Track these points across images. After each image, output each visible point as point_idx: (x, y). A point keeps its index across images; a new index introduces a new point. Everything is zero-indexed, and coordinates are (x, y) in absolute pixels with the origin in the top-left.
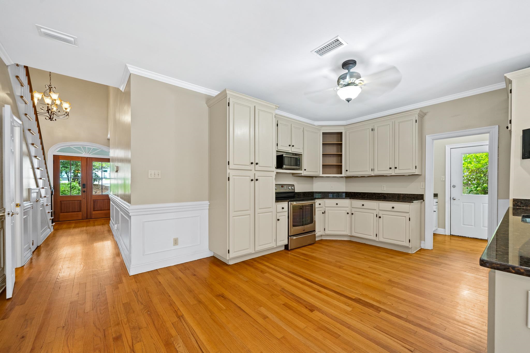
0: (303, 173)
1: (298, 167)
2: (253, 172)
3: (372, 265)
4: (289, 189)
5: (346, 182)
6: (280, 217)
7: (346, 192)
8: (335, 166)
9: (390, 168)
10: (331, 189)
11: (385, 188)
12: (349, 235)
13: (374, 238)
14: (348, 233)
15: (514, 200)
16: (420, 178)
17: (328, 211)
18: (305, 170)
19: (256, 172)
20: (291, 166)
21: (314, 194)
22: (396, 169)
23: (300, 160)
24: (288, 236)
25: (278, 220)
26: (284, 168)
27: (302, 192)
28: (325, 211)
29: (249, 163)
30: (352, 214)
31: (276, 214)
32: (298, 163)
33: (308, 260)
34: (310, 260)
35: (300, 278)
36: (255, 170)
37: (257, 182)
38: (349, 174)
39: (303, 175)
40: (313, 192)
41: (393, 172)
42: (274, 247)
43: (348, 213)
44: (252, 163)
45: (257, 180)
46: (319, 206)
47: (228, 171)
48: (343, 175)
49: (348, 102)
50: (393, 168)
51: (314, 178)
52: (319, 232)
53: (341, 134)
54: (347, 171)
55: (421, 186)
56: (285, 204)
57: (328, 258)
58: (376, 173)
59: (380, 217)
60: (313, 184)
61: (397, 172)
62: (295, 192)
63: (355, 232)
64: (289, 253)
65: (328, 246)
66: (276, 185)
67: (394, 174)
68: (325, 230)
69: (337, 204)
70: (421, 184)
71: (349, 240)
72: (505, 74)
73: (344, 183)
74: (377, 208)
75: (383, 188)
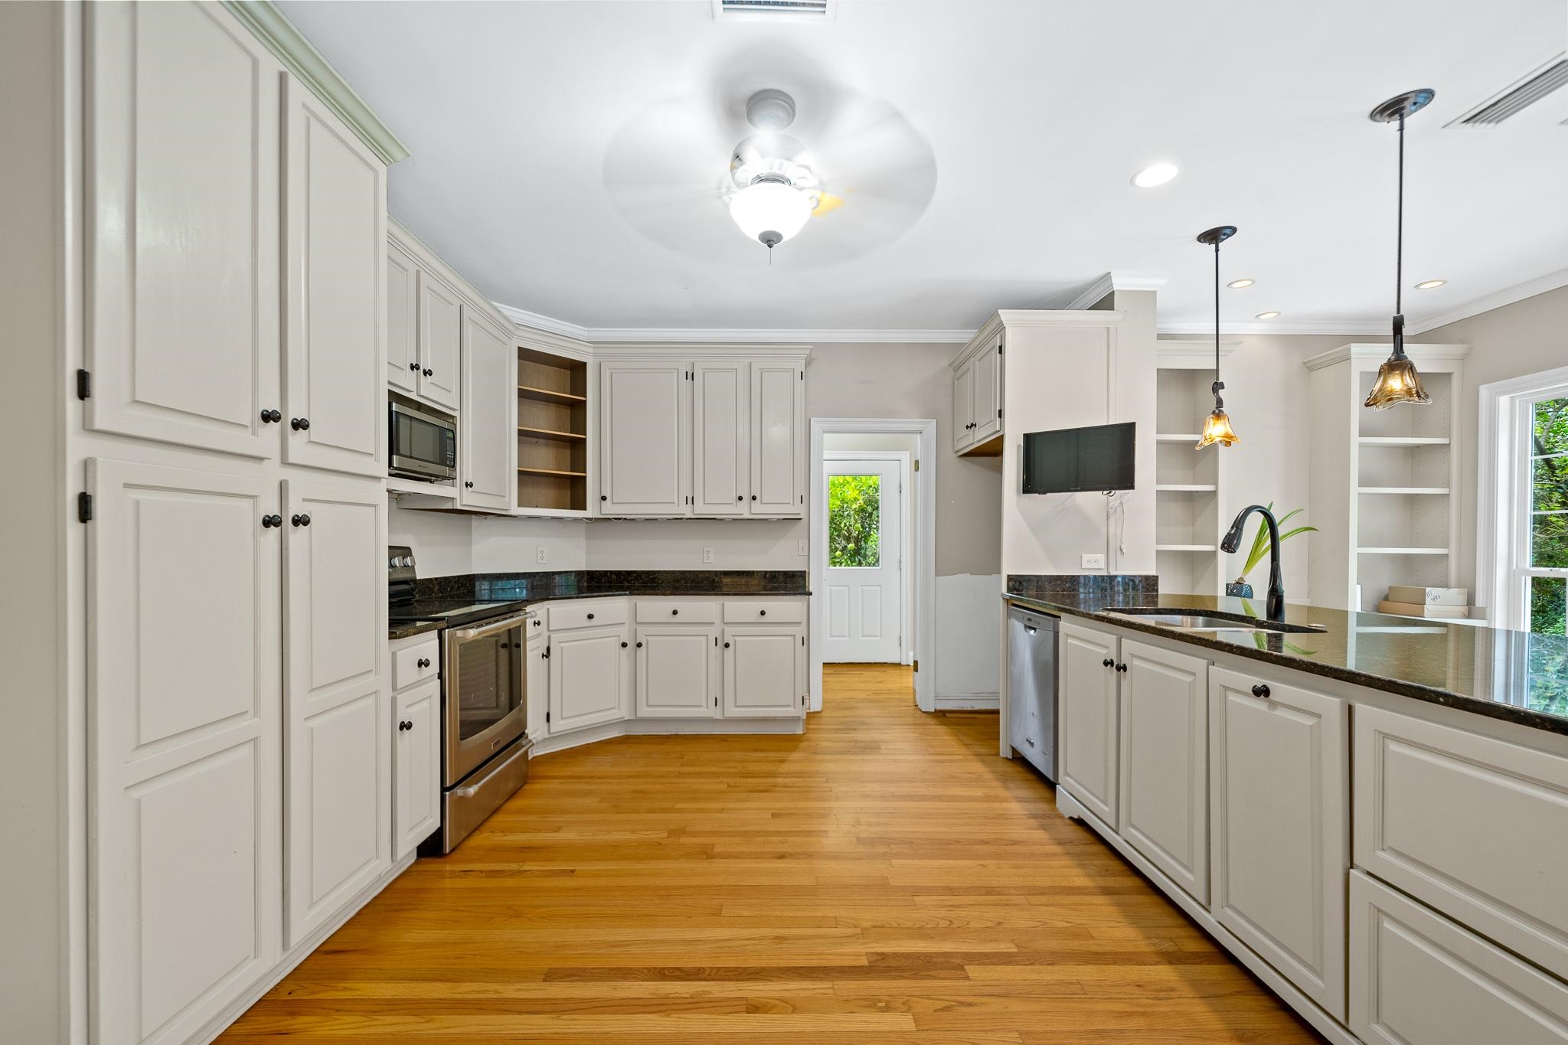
0: (466, 500)
1: (447, 471)
2: (274, 471)
5: (588, 538)
6: (411, 710)
7: (589, 573)
8: (551, 479)
9: (740, 499)
10: (539, 562)
11: (710, 556)
12: (626, 719)
13: (707, 711)
14: (625, 713)
15: (1010, 578)
16: (798, 529)
17: (562, 645)
18: (469, 485)
19: (288, 474)
21: (477, 584)
22: (752, 502)
23: (454, 439)
24: (444, 789)
25: (406, 726)
26: (396, 469)
27: (437, 579)
28: (548, 649)
29: (248, 415)
30: (639, 645)
31: (394, 701)
32: (449, 455)
33: (573, 871)
34: (579, 867)
36: (286, 464)
37: (297, 537)
38: (609, 509)
39: (459, 507)
40: (474, 575)
41: (743, 510)
42: (382, 875)
43: (624, 645)
44: (268, 417)
45: (300, 521)
46: (535, 630)
47: (77, 447)
48: (588, 513)
49: (771, 248)
50: (746, 498)
51: (475, 521)
53: (576, 371)
54: (604, 498)
55: (803, 550)
56: (426, 644)
57: (633, 832)
58: (701, 509)
59: (727, 645)
60: (470, 543)
61: (759, 510)
62: (414, 580)
63: (648, 705)
64: (448, 867)
65: (580, 777)
66: (390, 547)
67: (747, 516)
68: (548, 720)
69: (590, 617)
70: (801, 545)
71: (624, 734)
72: (1000, 311)
73: (583, 542)
74: (715, 617)
75: (706, 555)
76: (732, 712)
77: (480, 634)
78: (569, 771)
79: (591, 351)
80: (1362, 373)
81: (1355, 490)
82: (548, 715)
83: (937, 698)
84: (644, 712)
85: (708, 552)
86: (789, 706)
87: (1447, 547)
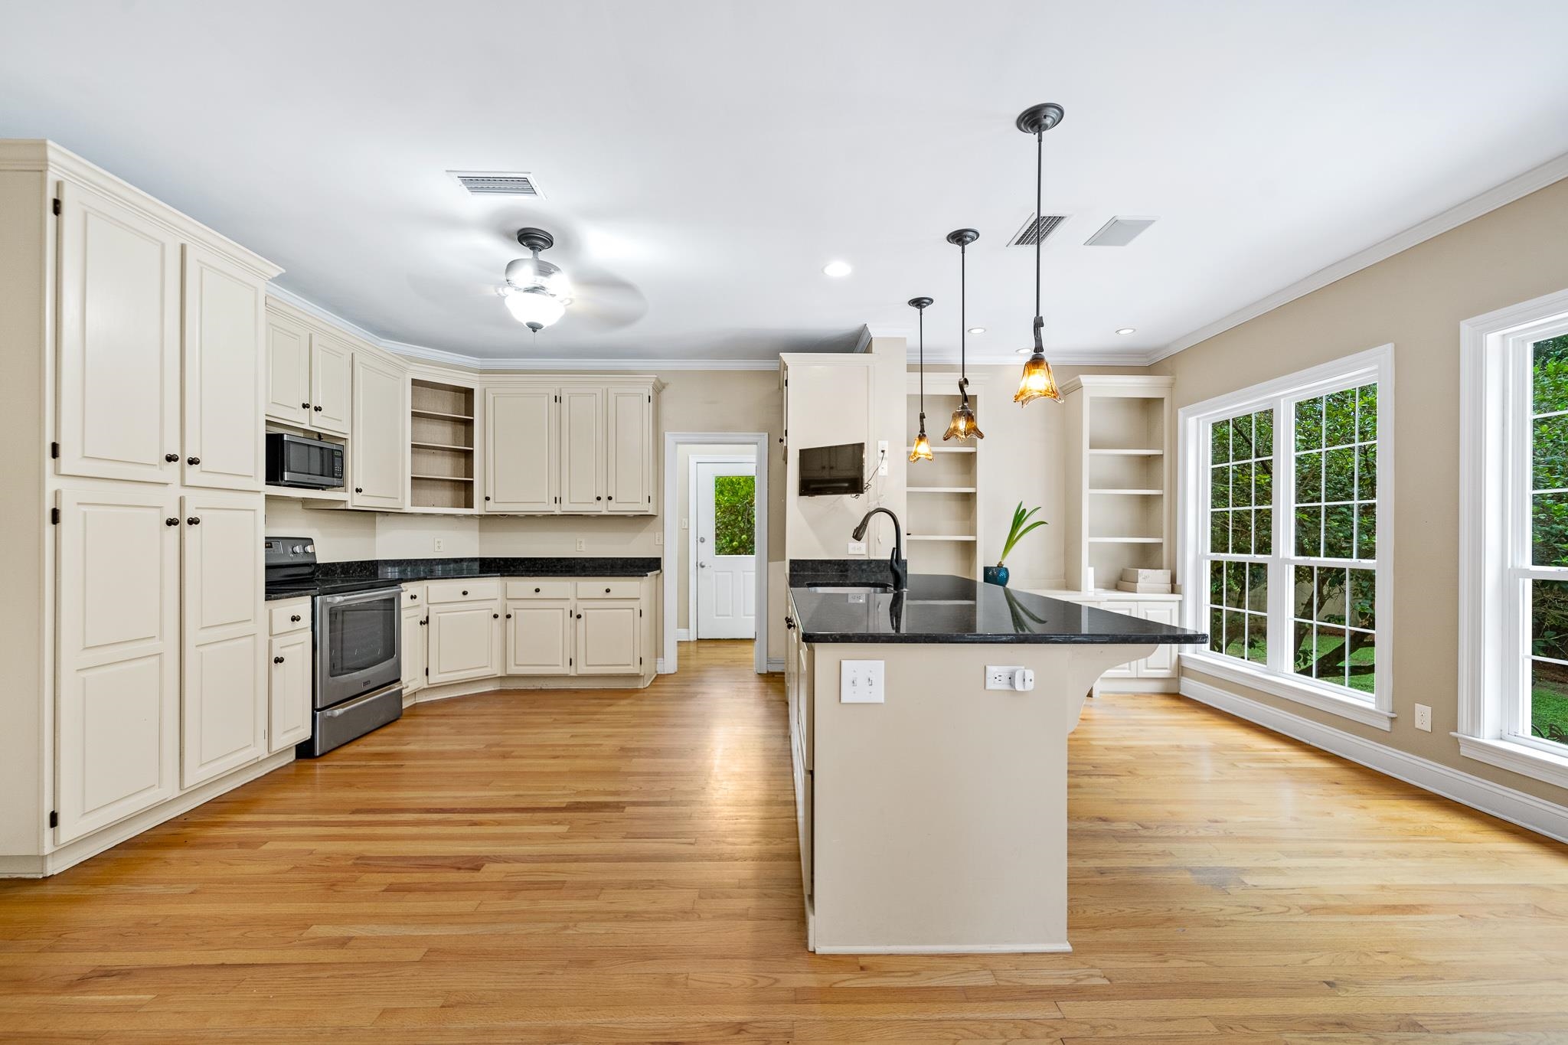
0: (355, 501)
1: (336, 481)
2: (176, 491)
3: (575, 730)
4: (294, 553)
5: (481, 530)
6: (283, 650)
7: (481, 560)
8: (448, 483)
9: (599, 499)
10: (436, 550)
11: (583, 545)
12: (499, 675)
13: (564, 669)
14: (496, 671)
15: (793, 563)
16: (654, 522)
17: (439, 615)
18: (358, 490)
19: (184, 492)
20: (309, 474)
21: (379, 568)
22: (609, 502)
23: (342, 457)
24: (314, 709)
25: (279, 660)
26: (287, 481)
27: (338, 563)
28: (427, 618)
29: (158, 458)
30: (509, 616)
31: (270, 642)
32: (337, 468)
33: (402, 765)
35: (401, 815)
36: (183, 485)
37: (191, 531)
38: (492, 507)
39: (350, 507)
40: (377, 561)
41: (603, 508)
42: (260, 760)
43: (496, 616)
44: (170, 459)
45: (192, 522)
46: (411, 602)
47: (51, 484)
48: (477, 510)
49: (534, 331)
50: (604, 498)
51: (379, 519)
52: (411, 679)
53: (469, 393)
54: (487, 499)
55: (657, 541)
56: (301, 605)
57: (461, 745)
58: (567, 507)
59: (579, 617)
60: (375, 536)
61: (613, 508)
62: (315, 564)
63: (516, 665)
64: (318, 764)
65: (444, 715)
66: (266, 538)
67: (605, 512)
68: (427, 674)
69: (465, 593)
70: (657, 536)
71: (499, 688)
72: (781, 354)
73: (477, 534)
74: (570, 594)
75: (578, 544)
76: (583, 670)
77: (345, 600)
78: (439, 712)
79: (478, 379)
80: (1091, 398)
81: (1087, 492)
82: (427, 670)
83: (769, 662)
84: (513, 670)
85: (581, 542)
86: (629, 665)
87: (1162, 537)
